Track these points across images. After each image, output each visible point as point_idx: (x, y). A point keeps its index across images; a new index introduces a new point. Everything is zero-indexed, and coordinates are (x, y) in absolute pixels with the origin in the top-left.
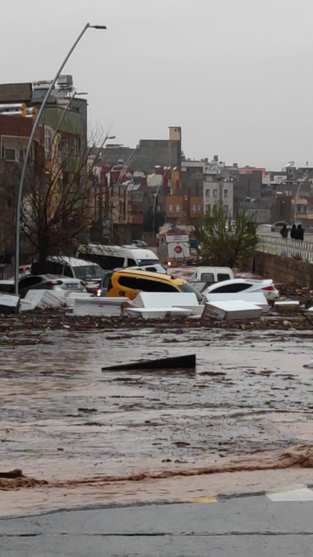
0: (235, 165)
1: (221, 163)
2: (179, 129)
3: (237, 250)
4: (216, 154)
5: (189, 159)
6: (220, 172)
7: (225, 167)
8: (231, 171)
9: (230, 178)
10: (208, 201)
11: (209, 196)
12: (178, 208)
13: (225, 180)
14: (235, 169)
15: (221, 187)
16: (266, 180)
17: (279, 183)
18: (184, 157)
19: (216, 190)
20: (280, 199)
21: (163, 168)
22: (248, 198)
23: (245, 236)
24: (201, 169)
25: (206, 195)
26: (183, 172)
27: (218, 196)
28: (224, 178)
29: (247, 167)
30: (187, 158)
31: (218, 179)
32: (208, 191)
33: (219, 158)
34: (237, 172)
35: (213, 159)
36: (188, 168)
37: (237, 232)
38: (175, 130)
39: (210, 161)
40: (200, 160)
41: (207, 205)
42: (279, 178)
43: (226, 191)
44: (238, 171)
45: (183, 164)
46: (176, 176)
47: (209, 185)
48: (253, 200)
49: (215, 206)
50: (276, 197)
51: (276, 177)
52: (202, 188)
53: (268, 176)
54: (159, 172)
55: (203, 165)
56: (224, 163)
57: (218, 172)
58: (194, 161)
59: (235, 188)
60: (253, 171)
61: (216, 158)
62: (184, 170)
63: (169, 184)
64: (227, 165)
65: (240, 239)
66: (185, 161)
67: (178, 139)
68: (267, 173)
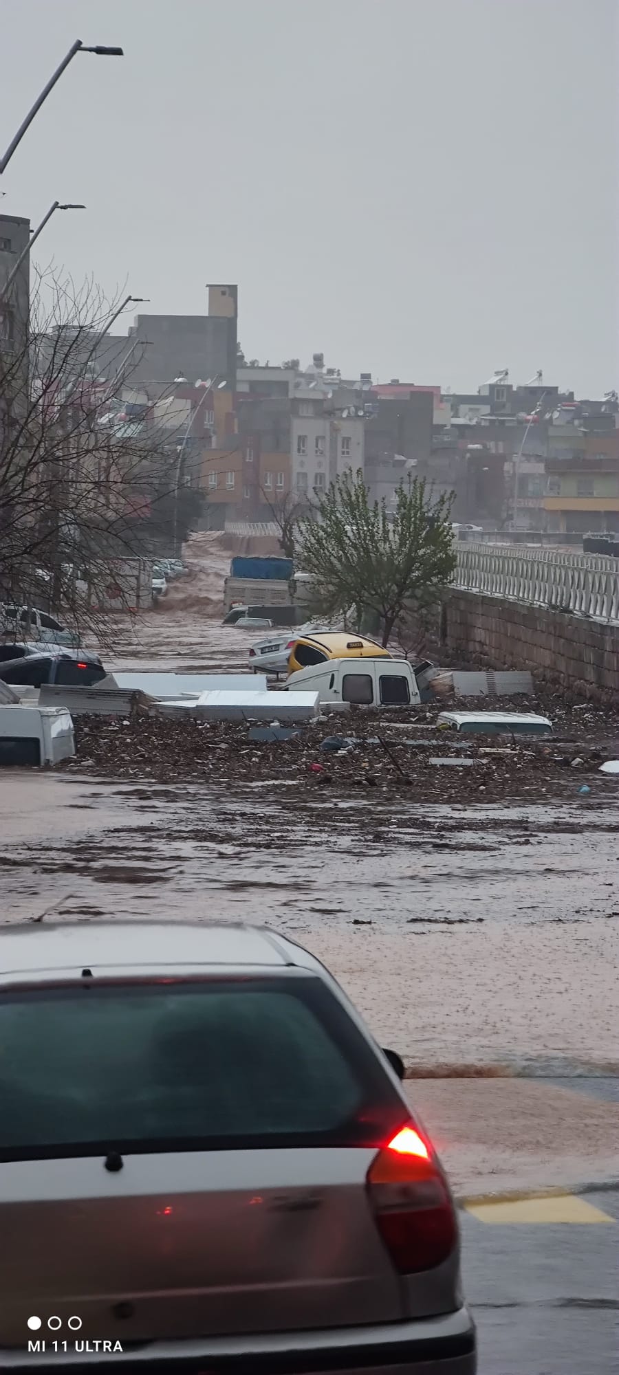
0: (366, 377)
1: (331, 372)
2: (233, 290)
3: (402, 587)
4: (318, 352)
5: (253, 363)
6: (330, 396)
7: (341, 381)
8: (358, 393)
9: (357, 409)
10: (302, 464)
11: (304, 451)
12: (230, 481)
13: (345, 415)
14: (366, 388)
15: (335, 430)
16: (442, 416)
17: (474, 422)
18: (242, 357)
19: (323, 438)
20: (478, 459)
21: (193, 384)
22: (398, 457)
23: (421, 552)
24: (284, 386)
25: (299, 450)
26: (243, 394)
27: (328, 454)
28: (342, 410)
29: (395, 383)
30: (248, 360)
31: (325, 410)
32: (302, 439)
33: (325, 361)
34: (371, 395)
35: (311, 362)
36: (253, 384)
37: (402, 544)
38: (223, 293)
39: (303, 368)
40: (281, 365)
41: (298, 473)
42: (471, 410)
43: (346, 441)
44: (375, 393)
45: (241, 374)
46: (223, 405)
47: (305, 427)
48: (412, 462)
49: (319, 477)
50: (468, 455)
51: (464, 408)
52: (288, 432)
53: (447, 406)
54: (183, 392)
55: (288, 376)
56: (339, 375)
57: (325, 394)
58: (267, 368)
59: (368, 433)
60: (412, 393)
61: (318, 360)
62: (243, 388)
63: (208, 423)
64: (344, 377)
65: (411, 560)
66: (244, 366)
67: (230, 314)
68: (443, 398)
